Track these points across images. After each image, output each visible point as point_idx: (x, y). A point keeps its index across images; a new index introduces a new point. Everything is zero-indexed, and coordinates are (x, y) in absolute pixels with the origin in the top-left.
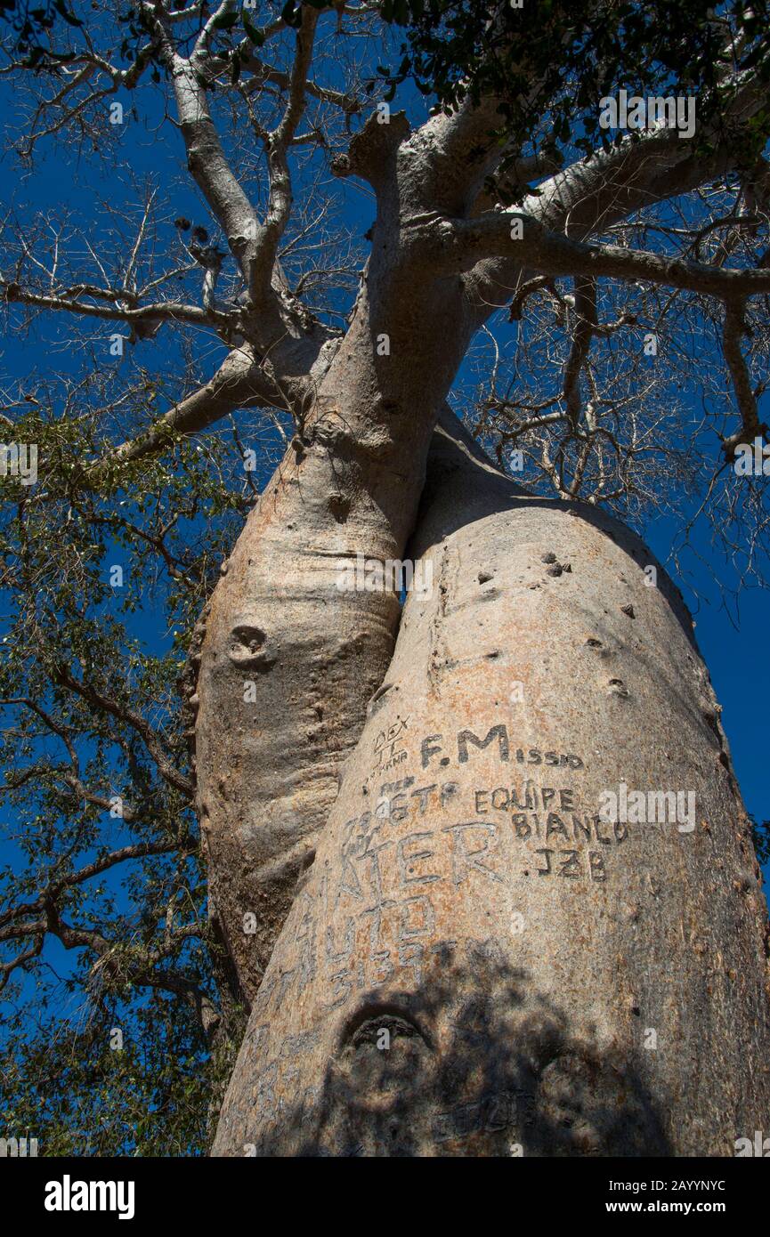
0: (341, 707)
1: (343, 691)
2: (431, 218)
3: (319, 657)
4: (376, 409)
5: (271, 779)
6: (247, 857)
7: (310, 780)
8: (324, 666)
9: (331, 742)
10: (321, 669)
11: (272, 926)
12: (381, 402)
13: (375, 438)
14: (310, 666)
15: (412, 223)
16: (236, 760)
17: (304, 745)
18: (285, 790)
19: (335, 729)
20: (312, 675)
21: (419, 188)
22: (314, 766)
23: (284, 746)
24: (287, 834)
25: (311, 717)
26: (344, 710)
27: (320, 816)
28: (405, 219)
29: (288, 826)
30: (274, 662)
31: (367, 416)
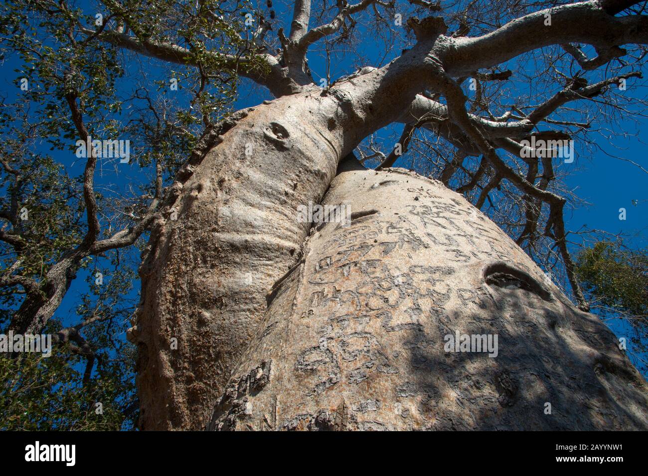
0: (304, 193)
1: (308, 188)
2: (439, 63)
3: (308, 165)
4: (367, 105)
5: (254, 197)
6: (220, 223)
7: (276, 211)
8: (308, 171)
9: (294, 203)
10: (306, 170)
11: (211, 268)
12: (370, 104)
13: (360, 114)
14: (302, 165)
15: (432, 58)
16: (238, 175)
17: (281, 194)
18: (260, 207)
19: (298, 199)
20: (301, 169)
21: (442, 51)
22: (280, 207)
23: (271, 188)
24: (253, 227)
25: (291, 186)
26: (305, 195)
27: (275, 229)
28: (430, 55)
29: (256, 223)
30: (287, 149)
31: (362, 104)
